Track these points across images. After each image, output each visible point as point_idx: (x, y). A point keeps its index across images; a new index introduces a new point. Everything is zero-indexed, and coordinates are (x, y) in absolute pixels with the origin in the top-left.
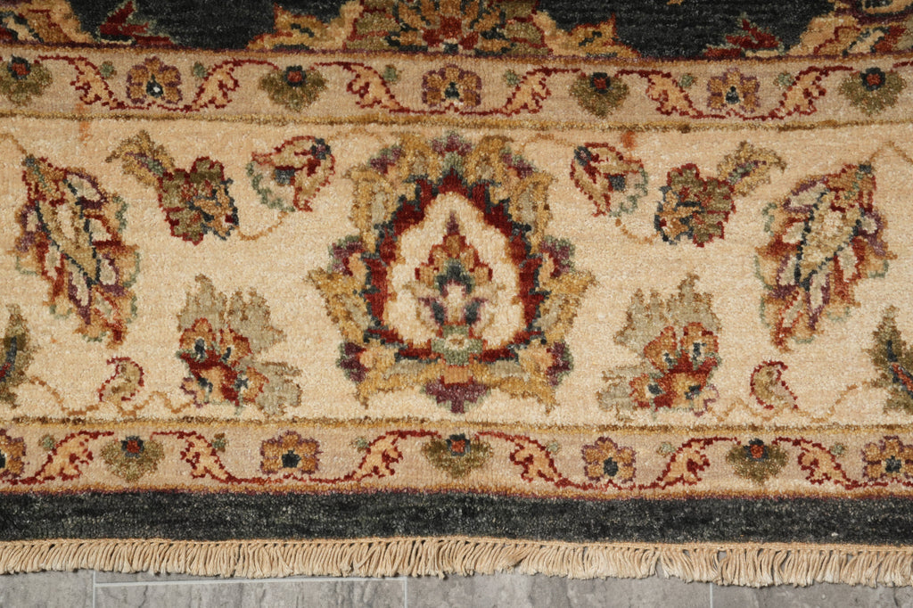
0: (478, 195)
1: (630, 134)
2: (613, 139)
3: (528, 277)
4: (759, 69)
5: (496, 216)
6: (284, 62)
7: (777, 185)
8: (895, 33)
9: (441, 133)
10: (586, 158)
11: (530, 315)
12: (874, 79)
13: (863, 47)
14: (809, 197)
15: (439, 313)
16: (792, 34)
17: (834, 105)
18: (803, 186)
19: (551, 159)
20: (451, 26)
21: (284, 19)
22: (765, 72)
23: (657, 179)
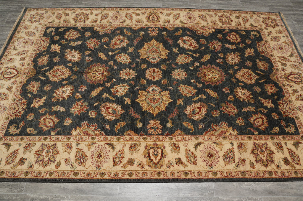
0: (16, 75)
1: (17, 84)
2: (17, 83)
3: (9, 78)
4: (19, 93)
5: (14, 76)
6: (31, 64)
7: (9, 93)
8: (18, 101)
9: (22, 72)
10: (16, 81)
11: (6, 78)
12: (15, 100)
13: (18, 99)
14: (7, 96)
15: (8, 72)
16: (20, 95)
17: (14, 97)
18: (8, 95)
19: (17, 79)
20: (30, 73)
21: (34, 64)
22: (18, 93)
23: (13, 86)
